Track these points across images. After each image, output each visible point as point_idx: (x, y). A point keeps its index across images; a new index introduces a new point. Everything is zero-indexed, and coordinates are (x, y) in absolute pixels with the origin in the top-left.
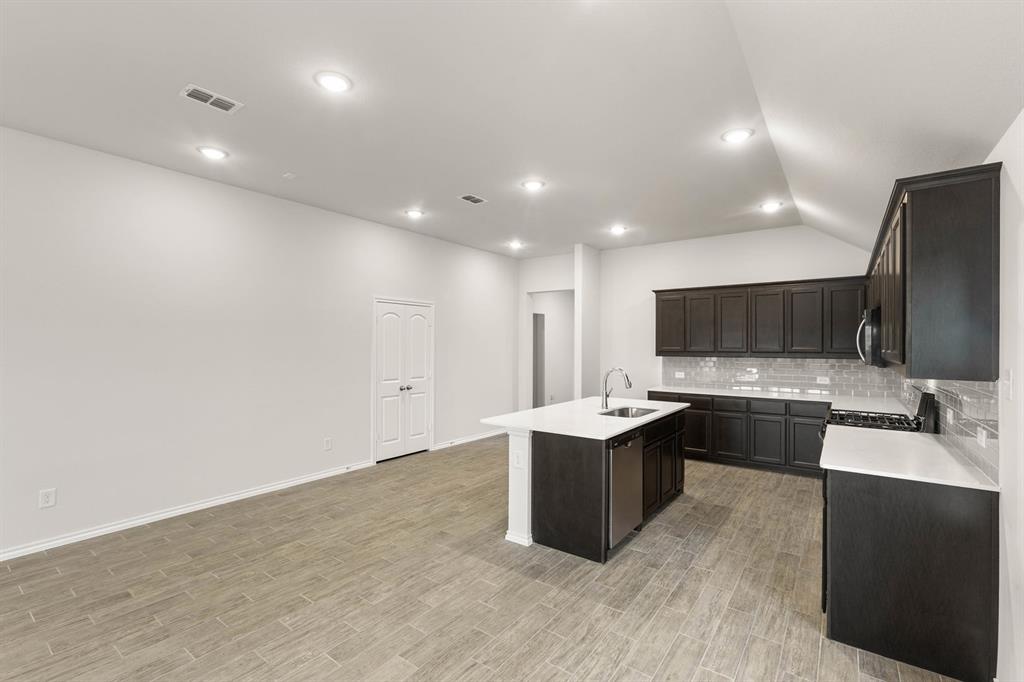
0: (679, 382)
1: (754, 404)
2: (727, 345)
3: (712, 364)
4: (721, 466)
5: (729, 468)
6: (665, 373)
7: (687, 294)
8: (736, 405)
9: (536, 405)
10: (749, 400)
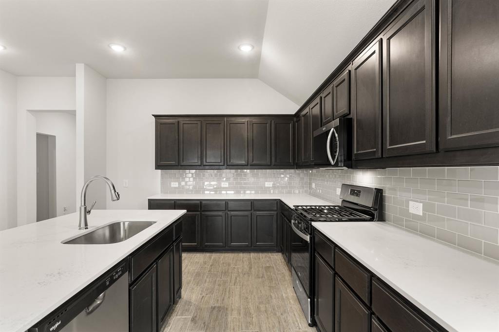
0: (174, 191)
1: (230, 204)
2: (210, 160)
3: (190, 175)
4: (208, 255)
5: (215, 256)
6: (163, 184)
7: (180, 119)
8: (218, 205)
9: (40, 218)
10: (227, 202)
